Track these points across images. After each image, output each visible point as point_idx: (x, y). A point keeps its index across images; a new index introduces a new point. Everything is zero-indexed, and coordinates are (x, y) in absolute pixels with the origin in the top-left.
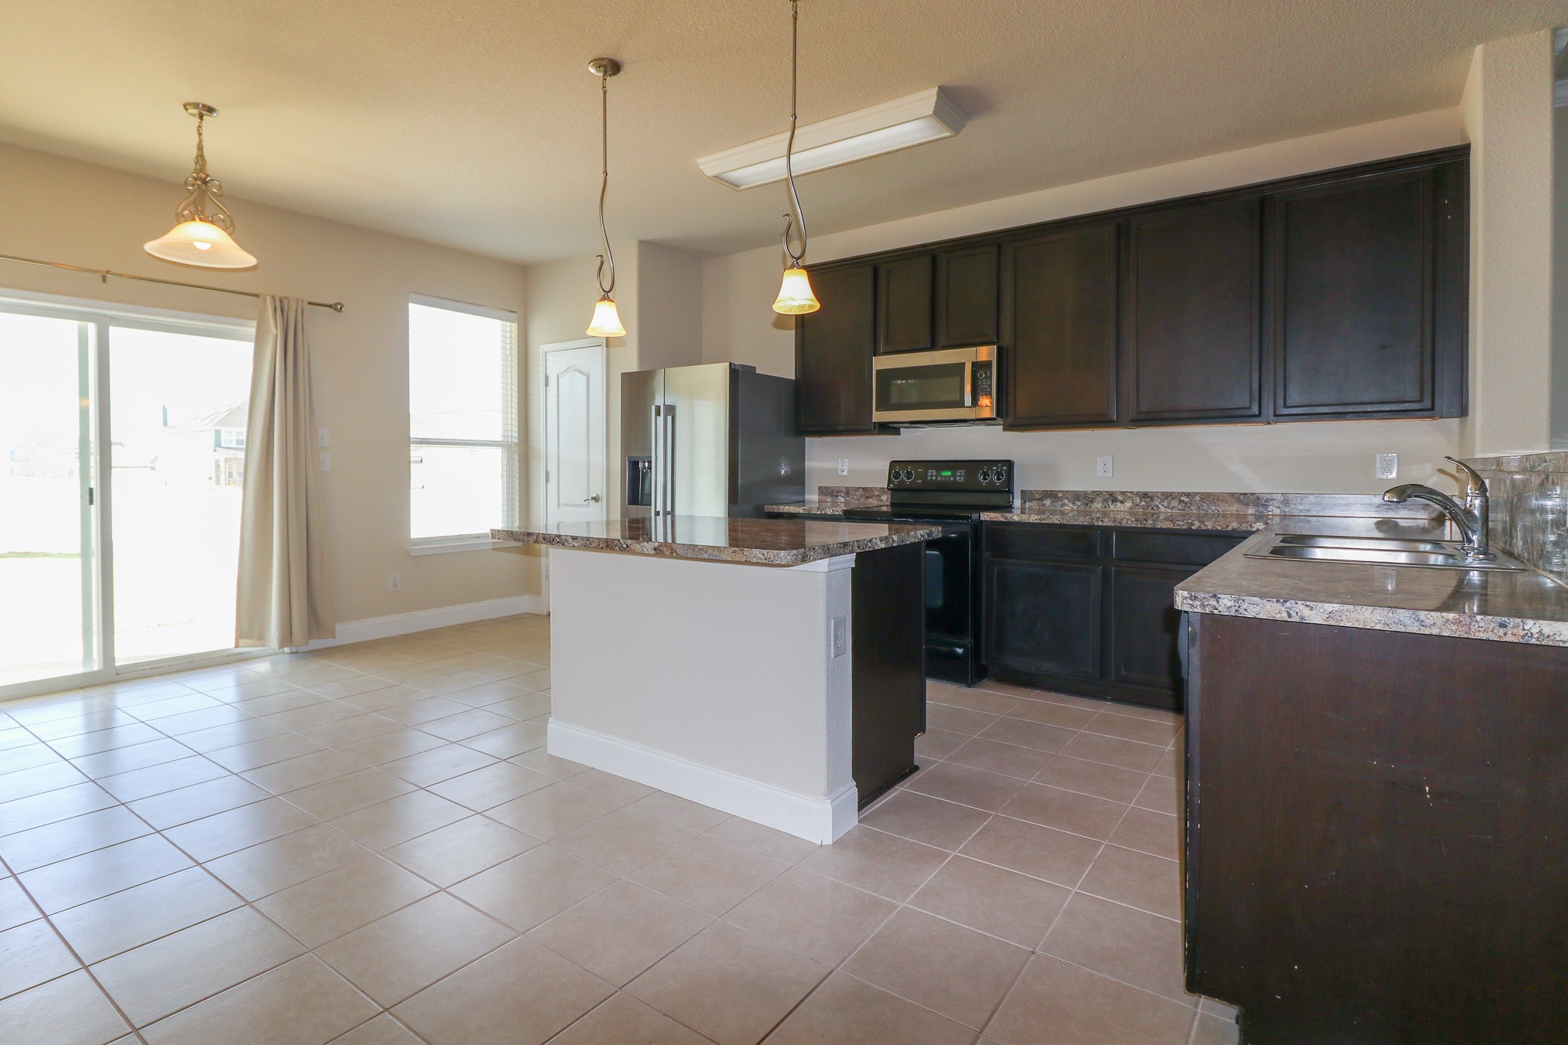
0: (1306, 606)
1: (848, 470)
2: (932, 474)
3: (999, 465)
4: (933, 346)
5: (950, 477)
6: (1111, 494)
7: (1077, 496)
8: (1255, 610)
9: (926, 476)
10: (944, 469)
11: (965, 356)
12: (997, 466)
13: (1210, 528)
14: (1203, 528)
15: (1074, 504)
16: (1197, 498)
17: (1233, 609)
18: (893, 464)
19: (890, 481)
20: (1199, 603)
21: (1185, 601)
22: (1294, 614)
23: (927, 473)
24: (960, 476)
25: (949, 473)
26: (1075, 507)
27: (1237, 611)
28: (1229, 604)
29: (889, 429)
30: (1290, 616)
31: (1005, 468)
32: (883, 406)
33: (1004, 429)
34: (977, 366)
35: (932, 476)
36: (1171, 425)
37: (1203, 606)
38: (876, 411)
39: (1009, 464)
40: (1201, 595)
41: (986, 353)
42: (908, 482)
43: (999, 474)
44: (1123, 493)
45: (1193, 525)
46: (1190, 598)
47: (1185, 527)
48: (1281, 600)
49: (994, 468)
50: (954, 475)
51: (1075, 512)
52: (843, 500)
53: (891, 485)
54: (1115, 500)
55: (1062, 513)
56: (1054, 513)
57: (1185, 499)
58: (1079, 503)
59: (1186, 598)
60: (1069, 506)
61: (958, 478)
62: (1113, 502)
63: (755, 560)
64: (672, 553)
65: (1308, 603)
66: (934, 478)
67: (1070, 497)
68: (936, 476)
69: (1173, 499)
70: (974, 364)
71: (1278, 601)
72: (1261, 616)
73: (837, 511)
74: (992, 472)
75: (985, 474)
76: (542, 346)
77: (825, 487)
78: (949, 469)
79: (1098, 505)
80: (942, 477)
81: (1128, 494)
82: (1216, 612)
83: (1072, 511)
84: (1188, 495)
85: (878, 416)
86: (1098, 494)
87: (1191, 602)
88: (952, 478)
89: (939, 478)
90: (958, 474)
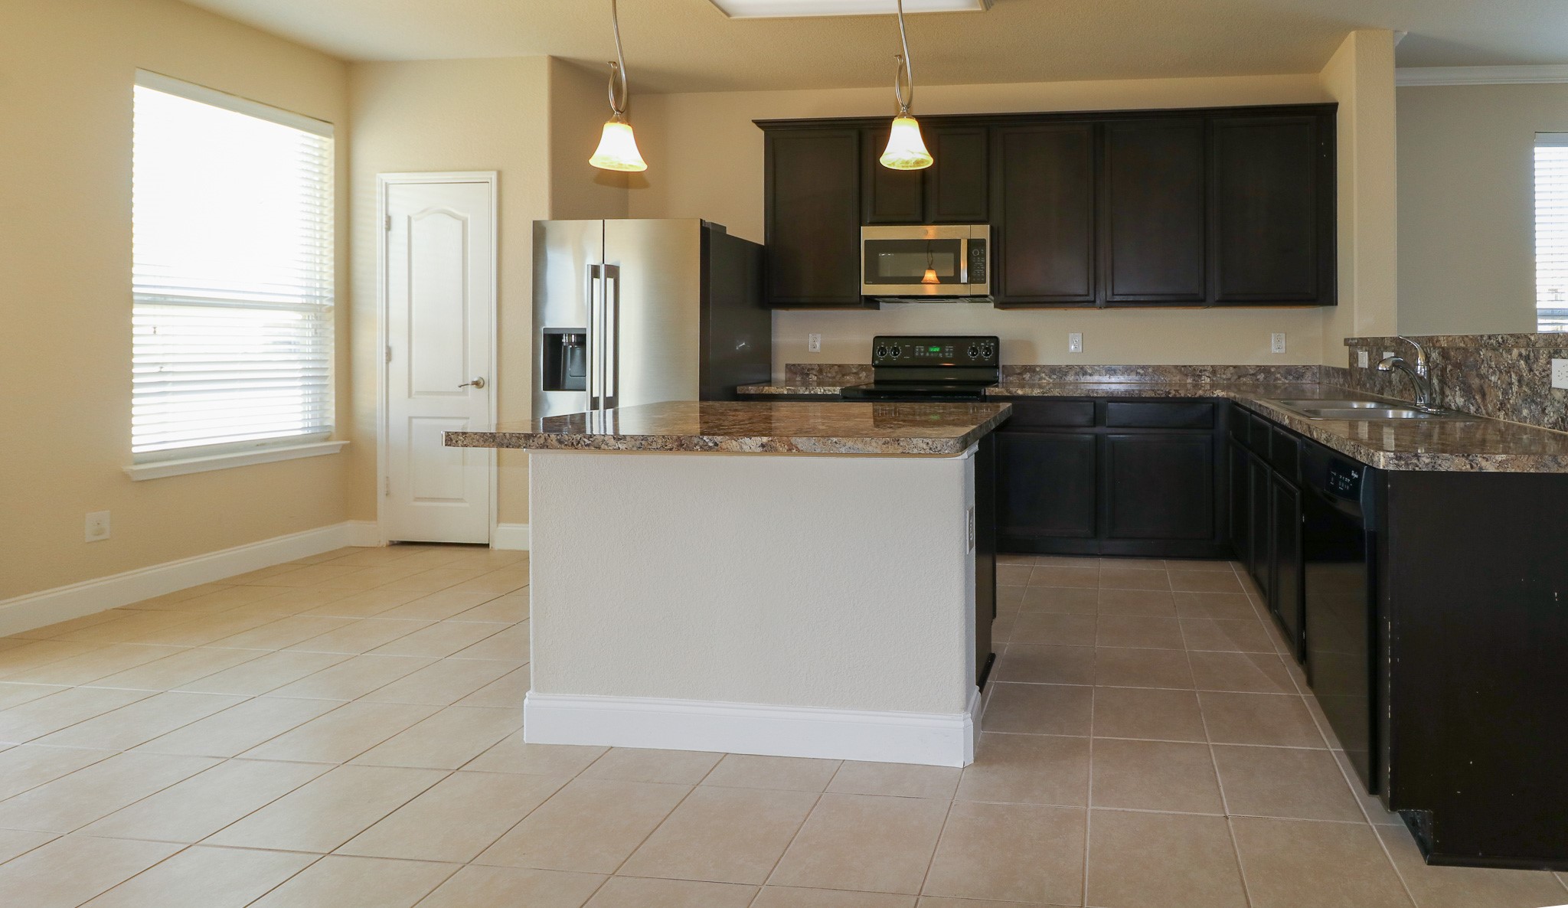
0: (1484, 458)
1: (821, 345)
2: (920, 350)
3: (987, 341)
4: (922, 221)
5: (938, 352)
6: (1082, 368)
7: (1053, 370)
8: (1446, 465)
9: (914, 352)
10: (932, 345)
11: (962, 233)
12: (985, 342)
13: (1183, 395)
14: (1178, 396)
15: (1050, 377)
16: (1150, 370)
17: (1430, 466)
18: (877, 339)
19: (874, 358)
20: (1403, 463)
21: (1391, 462)
22: (1475, 465)
23: (914, 349)
24: (949, 352)
25: (937, 349)
26: (1051, 381)
27: (1433, 467)
28: (1427, 461)
29: (872, 302)
30: (1472, 467)
31: (992, 344)
32: (875, 278)
33: (995, 307)
34: (973, 244)
35: (920, 352)
36: (1136, 307)
37: (1407, 464)
38: (865, 283)
39: (995, 339)
40: (1404, 455)
41: (982, 232)
42: (895, 358)
43: (988, 349)
44: (1092, 367)
45: (1170, 393)
46: (1396, 459)
47: (1163, 396)
48: (1466, 455)
49: (982, 344)
50: (942, 351)
51: (1051, 385)
52: (815, 378)
53: (877, 362)
54: (1085, 373)
55: (1040, 387)
56: (1032, 386)
57: (1142, 372)
58: (1055, 377)
59: (1392, 459)
60: (1046, 380)
61: (947, 354)
62: (1083, 375)
63: (915, 451)
64: (790, 450)
65: (1484, 456)
66: (922, 354)
67: (1047, 371)
68: (925, 352)
69: (1132, 371)
70: (969, 241)
71: (1463, 456)
72: (1451, 469)
73: (829, 390)
74: (980, 348)
75: (974, 350)
76: (378, 174)
77: (794, 365)
78: (937, 346)
79: (1070, 378)
80: (930, 353)
81: (1096, 368)
82: (1417, 469)
83: (1049, 384)
84: (1143, 367)
85: (868, 289)
86: (1070, 367)
87: (1396, 462)
88: (941, 355)
89: (928, 354)
90: (947, 350)
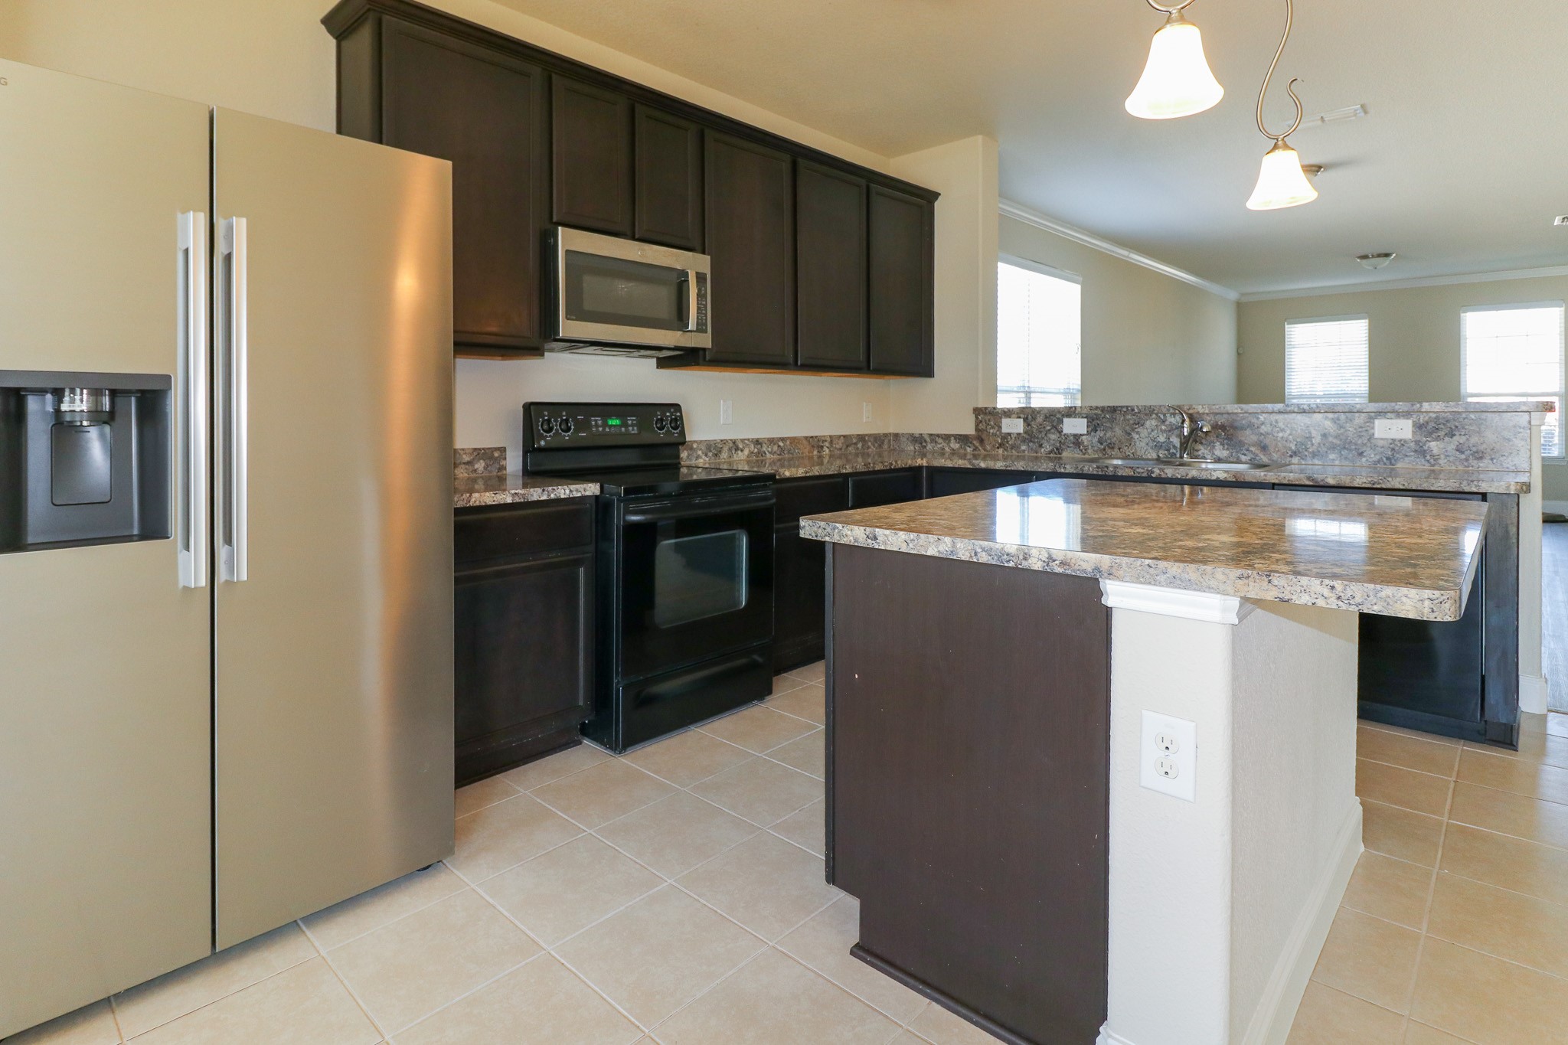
2: (597, 424)
3: (672, 410)
4: (631, 235)
5: (620, 426)
6: (734, 443)
7: (709, 446)
9: (590, 426)
10: (610, 416)
11: (681, 261)
15: (706, 455)
16: (788, 442)
23: (589, 422)
24: (632, 425)
25: (617, 422)
31: (678, 413)
34: (698, 279)
35: (596, 421)
39: (678, 407)
41: (704, 264)
42: (566, 435)
43: (675, 421)
44: (743, 441)
49: (668, 414)
50: (624, 424)
53: (542, 443)
54: (737, 449)
57: (782, 444)
58: (711, 454)
60: (702, 459)
61: (630, 428)
66: (600, 429)
67: (703, 448)
68: (603, 426)
69: (774, 444)
70: (697, 274)
74: (667, 420)
75: (658, 423)
78: (617, 416)
79: (724, 455)
80: (610, 426)
81: (746, 441)
83: (705, 463)
84: (783, 440)
85: (569, 328)
86: (724, 442)
88: (623, 429)
89: (607, 430)
90: (630, 422)
